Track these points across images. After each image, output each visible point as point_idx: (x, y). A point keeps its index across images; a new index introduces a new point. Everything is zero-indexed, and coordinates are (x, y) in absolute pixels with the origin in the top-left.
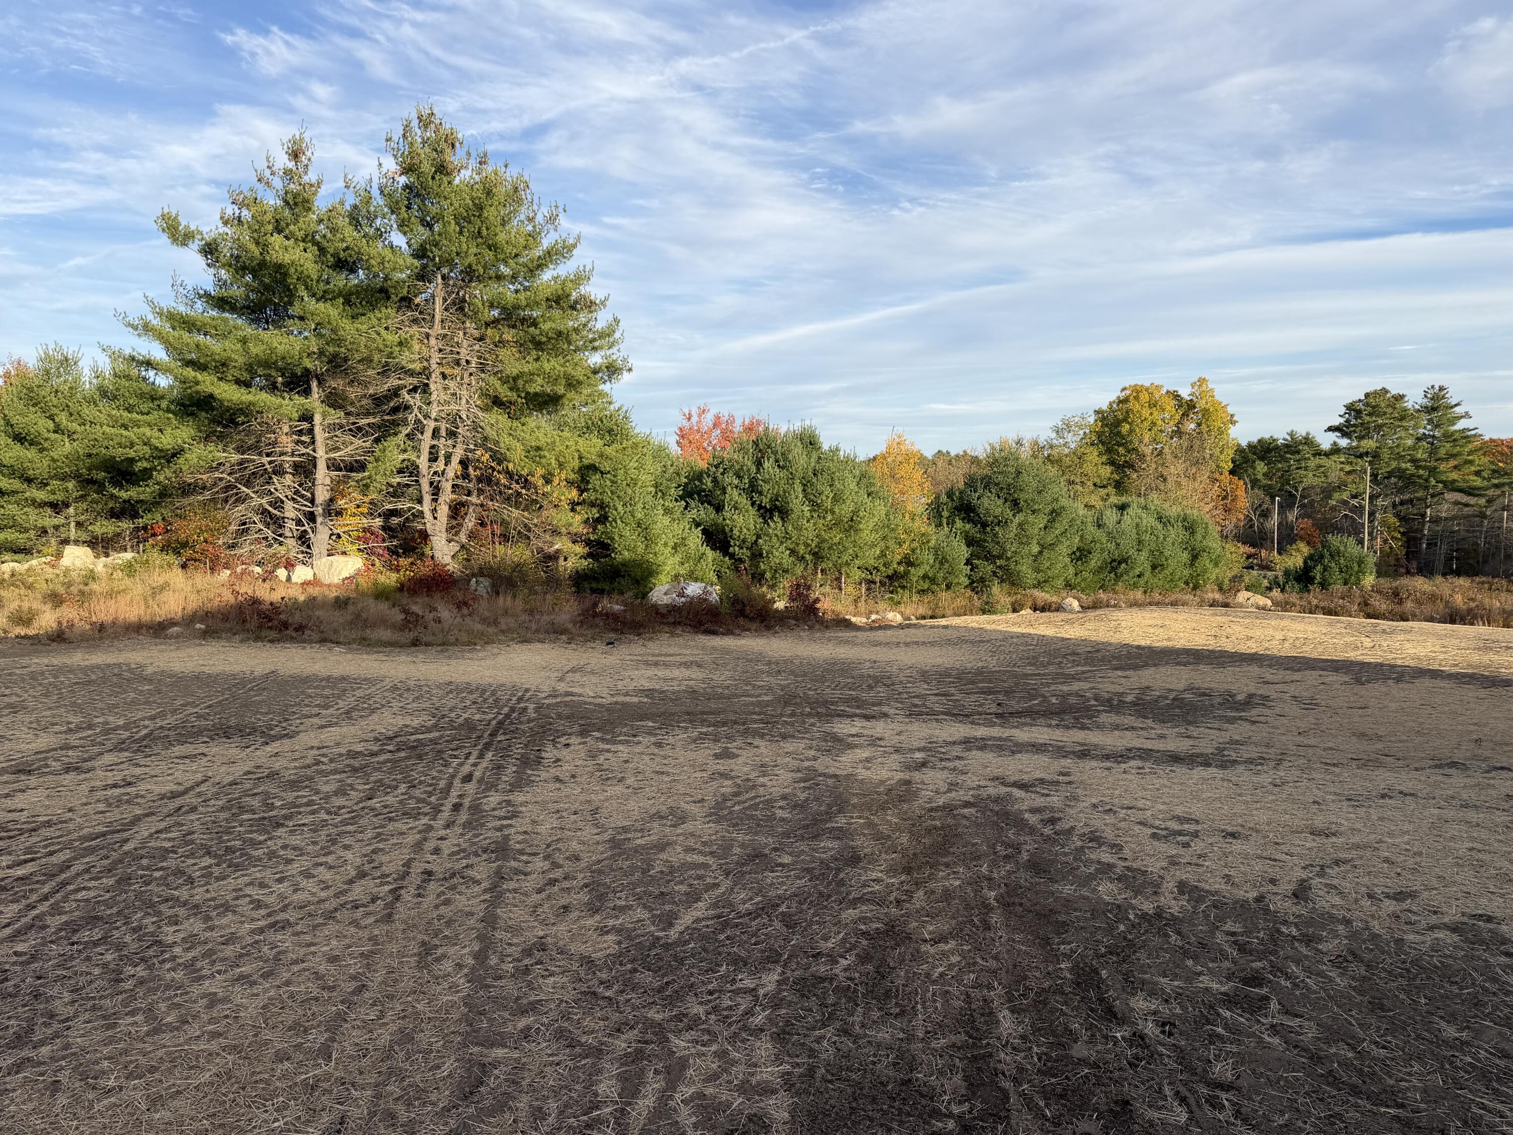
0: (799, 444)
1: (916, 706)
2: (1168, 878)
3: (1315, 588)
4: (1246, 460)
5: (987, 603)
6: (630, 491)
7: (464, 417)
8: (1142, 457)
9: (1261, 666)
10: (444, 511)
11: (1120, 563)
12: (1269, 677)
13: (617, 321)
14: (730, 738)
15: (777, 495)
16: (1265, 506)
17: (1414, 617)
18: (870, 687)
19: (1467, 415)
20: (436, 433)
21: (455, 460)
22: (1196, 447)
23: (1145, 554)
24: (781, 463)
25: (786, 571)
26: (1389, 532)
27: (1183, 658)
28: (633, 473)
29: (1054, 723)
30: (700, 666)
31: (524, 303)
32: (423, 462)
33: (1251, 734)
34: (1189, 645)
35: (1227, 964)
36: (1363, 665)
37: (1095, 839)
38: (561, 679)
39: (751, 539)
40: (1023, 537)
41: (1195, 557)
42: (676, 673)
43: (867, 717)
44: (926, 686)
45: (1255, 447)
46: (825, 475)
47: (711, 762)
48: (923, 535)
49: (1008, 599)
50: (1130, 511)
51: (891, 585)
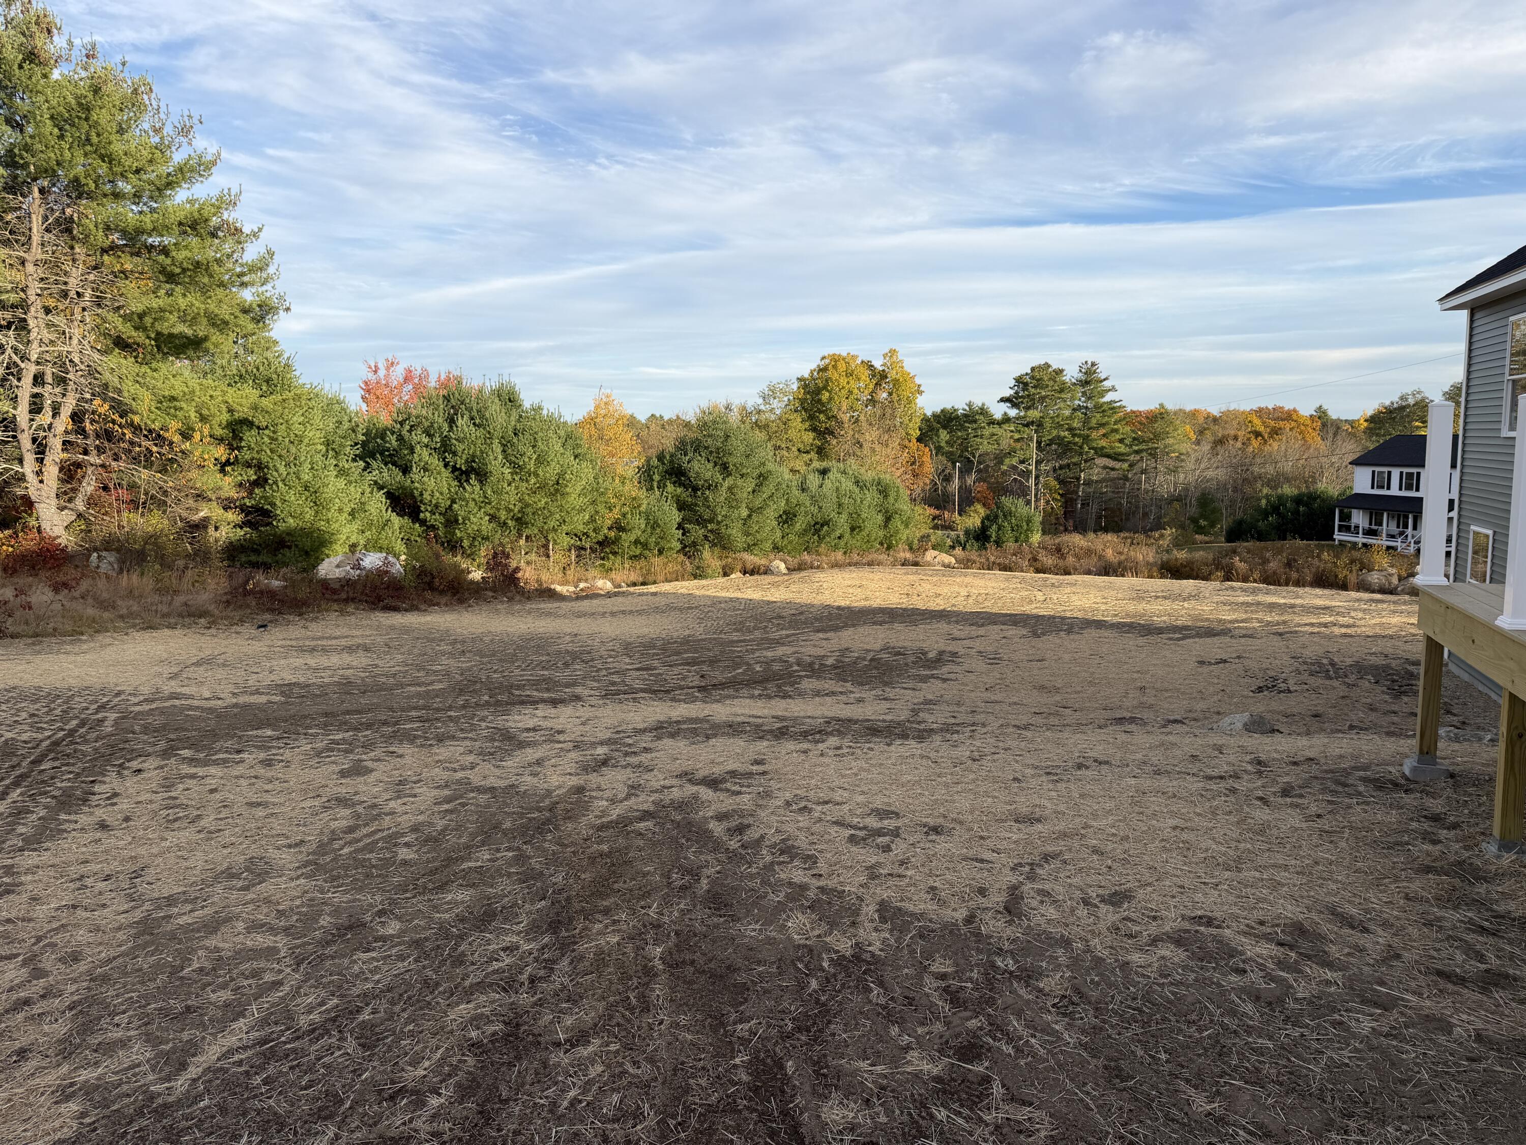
0: (497, 400)
1: (614, 684)
2: (868, 899)
3: (991, 546)
4: (931, 429)
5: (698, 568)
6: (293, 450)
7: (77, 360)
8: (840, 424)
9: (949, 623)
10: (52, 472)
11: (822, 526)
12: (957, 633)
13: (271, 254)
14: (368, 746)
15: (473, 456)
16: (947, 471)
17: (1076, 571)
18: (566, 665)
19: (1113, 389)
20: (38, 380)
21: (66, 412)
22: (888, 415)
23: (844, 516)
24: (477, 422)
25: (486, 538)
26: (1051, 495)
27: (879, 618)
28: (297, 429)
29: (757, 692)
30: (367, 649)
31: (149, 226)
32: (22, 414)
33: (943, 692)
34: (884, 604)
35: (938, 1027)
36: (1037, 618)
37: (787, 850)
38: (174, 676)
39: (445, 503)
40: (732, 501)
41: (888, 519)
42: (335, 660)
43: (554, 703)
44: (627, 660)
45: (939, 416)
46: (527, 435)
47: (331, 783)
48: (634, 499)
49: (718, 563)
50: (830, 475)
51: (602, 551)
